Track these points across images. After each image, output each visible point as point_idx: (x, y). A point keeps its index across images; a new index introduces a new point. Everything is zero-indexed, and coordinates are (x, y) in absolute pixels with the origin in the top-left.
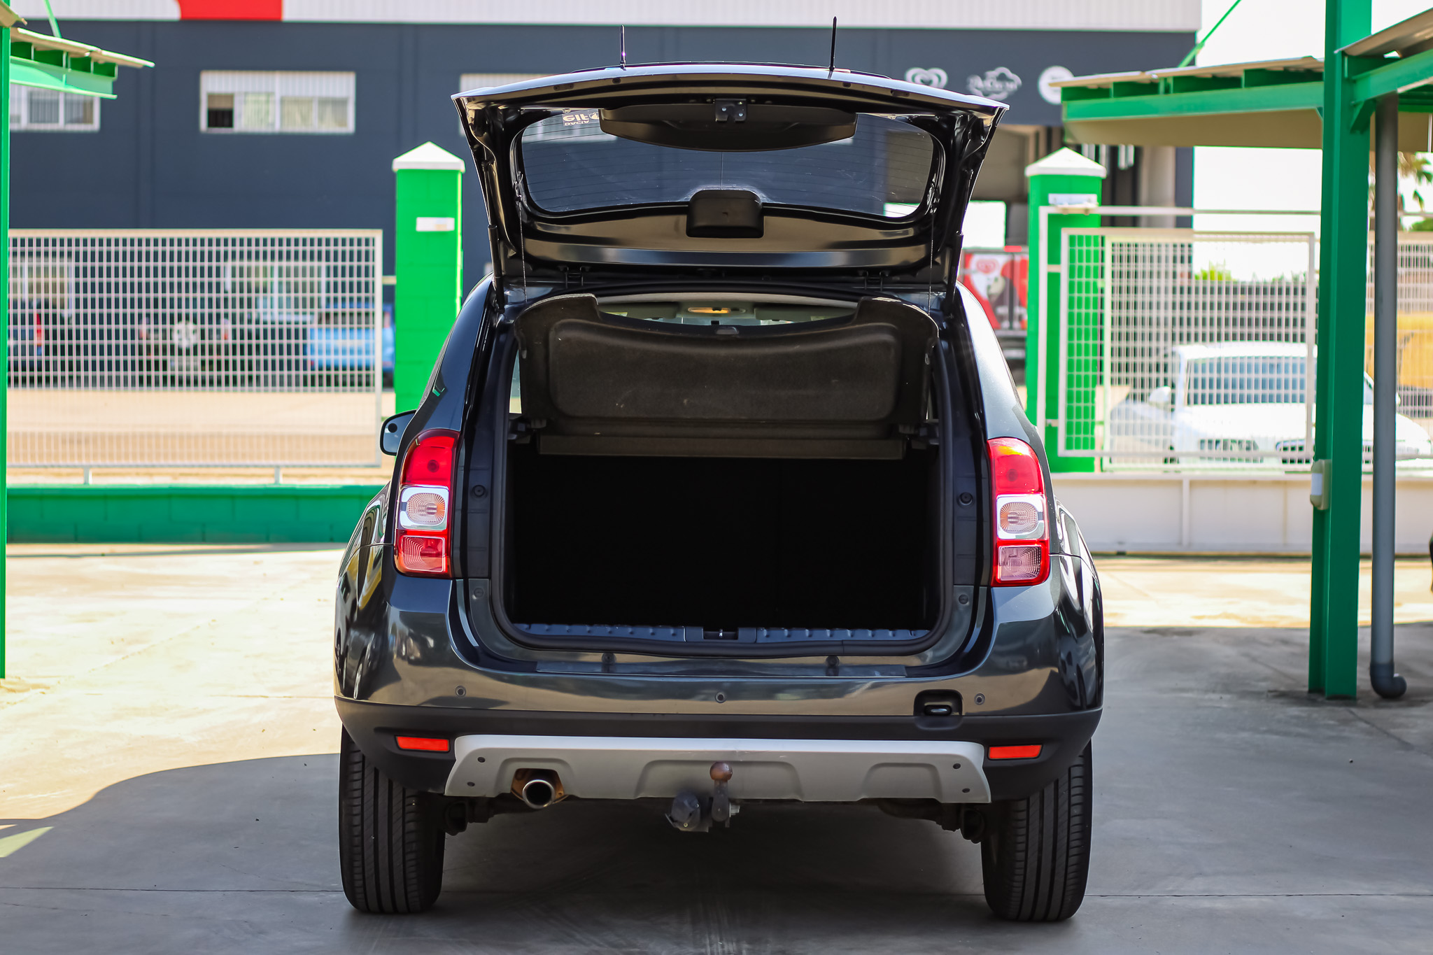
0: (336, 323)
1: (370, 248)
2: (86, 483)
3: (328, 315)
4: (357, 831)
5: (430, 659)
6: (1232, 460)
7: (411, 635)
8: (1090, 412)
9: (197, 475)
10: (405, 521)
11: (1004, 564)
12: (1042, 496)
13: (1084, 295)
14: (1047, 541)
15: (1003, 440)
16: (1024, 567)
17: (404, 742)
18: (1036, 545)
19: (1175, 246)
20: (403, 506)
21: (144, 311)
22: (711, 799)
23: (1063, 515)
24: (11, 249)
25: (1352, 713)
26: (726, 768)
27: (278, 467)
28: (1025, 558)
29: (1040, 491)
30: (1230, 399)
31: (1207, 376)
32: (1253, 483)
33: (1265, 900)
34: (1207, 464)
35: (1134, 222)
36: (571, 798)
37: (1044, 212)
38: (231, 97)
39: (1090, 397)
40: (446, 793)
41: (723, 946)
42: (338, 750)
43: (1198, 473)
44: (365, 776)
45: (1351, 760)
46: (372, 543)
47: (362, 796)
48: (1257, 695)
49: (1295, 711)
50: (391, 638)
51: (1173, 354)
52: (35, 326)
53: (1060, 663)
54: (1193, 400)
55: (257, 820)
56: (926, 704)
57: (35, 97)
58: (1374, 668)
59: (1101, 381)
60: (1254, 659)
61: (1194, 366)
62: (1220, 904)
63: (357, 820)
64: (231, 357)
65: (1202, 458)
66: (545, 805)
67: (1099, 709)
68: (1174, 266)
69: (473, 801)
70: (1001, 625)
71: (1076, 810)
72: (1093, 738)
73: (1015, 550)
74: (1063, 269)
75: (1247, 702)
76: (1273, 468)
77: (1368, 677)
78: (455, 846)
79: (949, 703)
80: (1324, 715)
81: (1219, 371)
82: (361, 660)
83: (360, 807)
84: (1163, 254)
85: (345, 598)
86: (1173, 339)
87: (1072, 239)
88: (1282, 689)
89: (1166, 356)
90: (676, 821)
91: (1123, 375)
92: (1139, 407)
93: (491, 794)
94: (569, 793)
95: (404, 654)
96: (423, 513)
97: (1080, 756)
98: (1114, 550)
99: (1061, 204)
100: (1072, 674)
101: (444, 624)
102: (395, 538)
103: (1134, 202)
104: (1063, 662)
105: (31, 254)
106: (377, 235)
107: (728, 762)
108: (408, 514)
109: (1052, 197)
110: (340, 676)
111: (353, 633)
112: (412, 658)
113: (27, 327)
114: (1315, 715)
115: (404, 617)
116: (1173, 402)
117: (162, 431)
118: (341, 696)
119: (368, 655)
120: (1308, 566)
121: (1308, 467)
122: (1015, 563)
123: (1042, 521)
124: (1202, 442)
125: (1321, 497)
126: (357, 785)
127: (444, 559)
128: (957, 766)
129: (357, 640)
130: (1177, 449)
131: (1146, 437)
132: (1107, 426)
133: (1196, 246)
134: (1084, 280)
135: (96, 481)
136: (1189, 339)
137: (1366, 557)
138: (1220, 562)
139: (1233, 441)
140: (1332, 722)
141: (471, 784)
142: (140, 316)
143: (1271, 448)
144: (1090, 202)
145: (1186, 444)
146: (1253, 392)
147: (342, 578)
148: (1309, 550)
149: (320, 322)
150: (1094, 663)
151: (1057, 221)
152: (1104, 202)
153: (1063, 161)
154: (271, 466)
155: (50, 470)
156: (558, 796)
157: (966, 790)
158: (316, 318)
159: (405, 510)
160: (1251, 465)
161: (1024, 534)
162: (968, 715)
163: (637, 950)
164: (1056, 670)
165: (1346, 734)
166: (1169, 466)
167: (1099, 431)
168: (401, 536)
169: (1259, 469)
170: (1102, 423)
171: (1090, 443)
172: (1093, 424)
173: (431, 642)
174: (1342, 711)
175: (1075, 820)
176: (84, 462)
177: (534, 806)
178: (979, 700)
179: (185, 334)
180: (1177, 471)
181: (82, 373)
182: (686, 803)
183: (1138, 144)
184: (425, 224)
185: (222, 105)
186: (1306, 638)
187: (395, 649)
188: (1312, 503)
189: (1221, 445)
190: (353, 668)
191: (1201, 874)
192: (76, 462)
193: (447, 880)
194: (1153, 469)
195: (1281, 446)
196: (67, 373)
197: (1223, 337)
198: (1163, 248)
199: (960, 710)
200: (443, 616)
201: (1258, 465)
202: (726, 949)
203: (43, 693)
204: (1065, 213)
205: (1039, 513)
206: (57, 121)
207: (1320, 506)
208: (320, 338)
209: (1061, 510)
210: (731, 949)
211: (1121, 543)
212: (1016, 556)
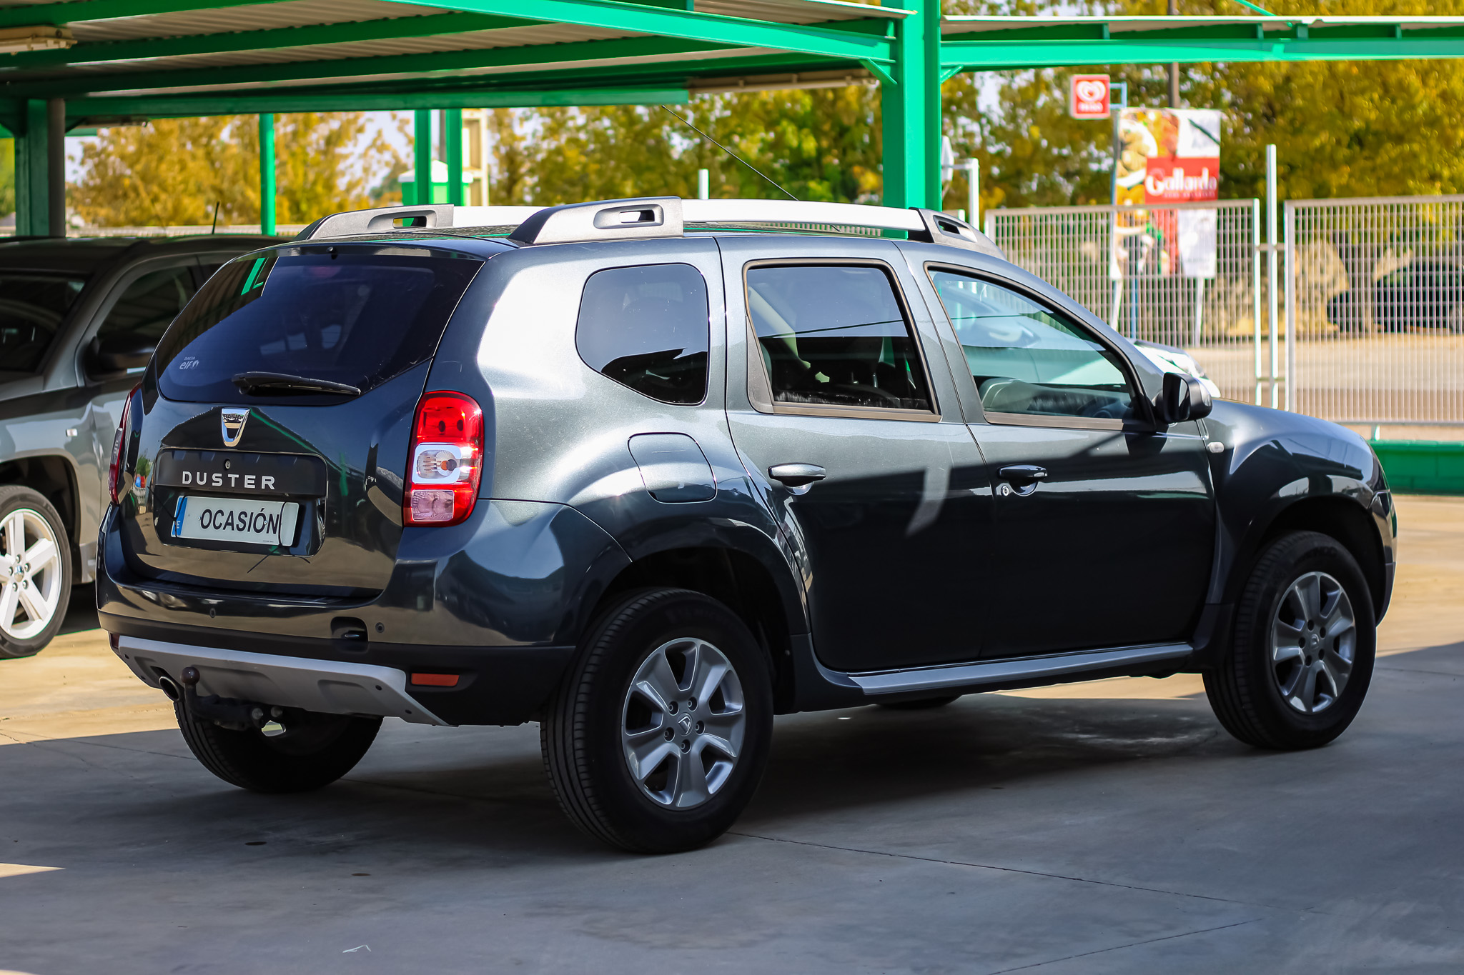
128: (378, 688)
157: (408, 712)
162: (372, 641)
178: (380, 629)
199: (367, 636)
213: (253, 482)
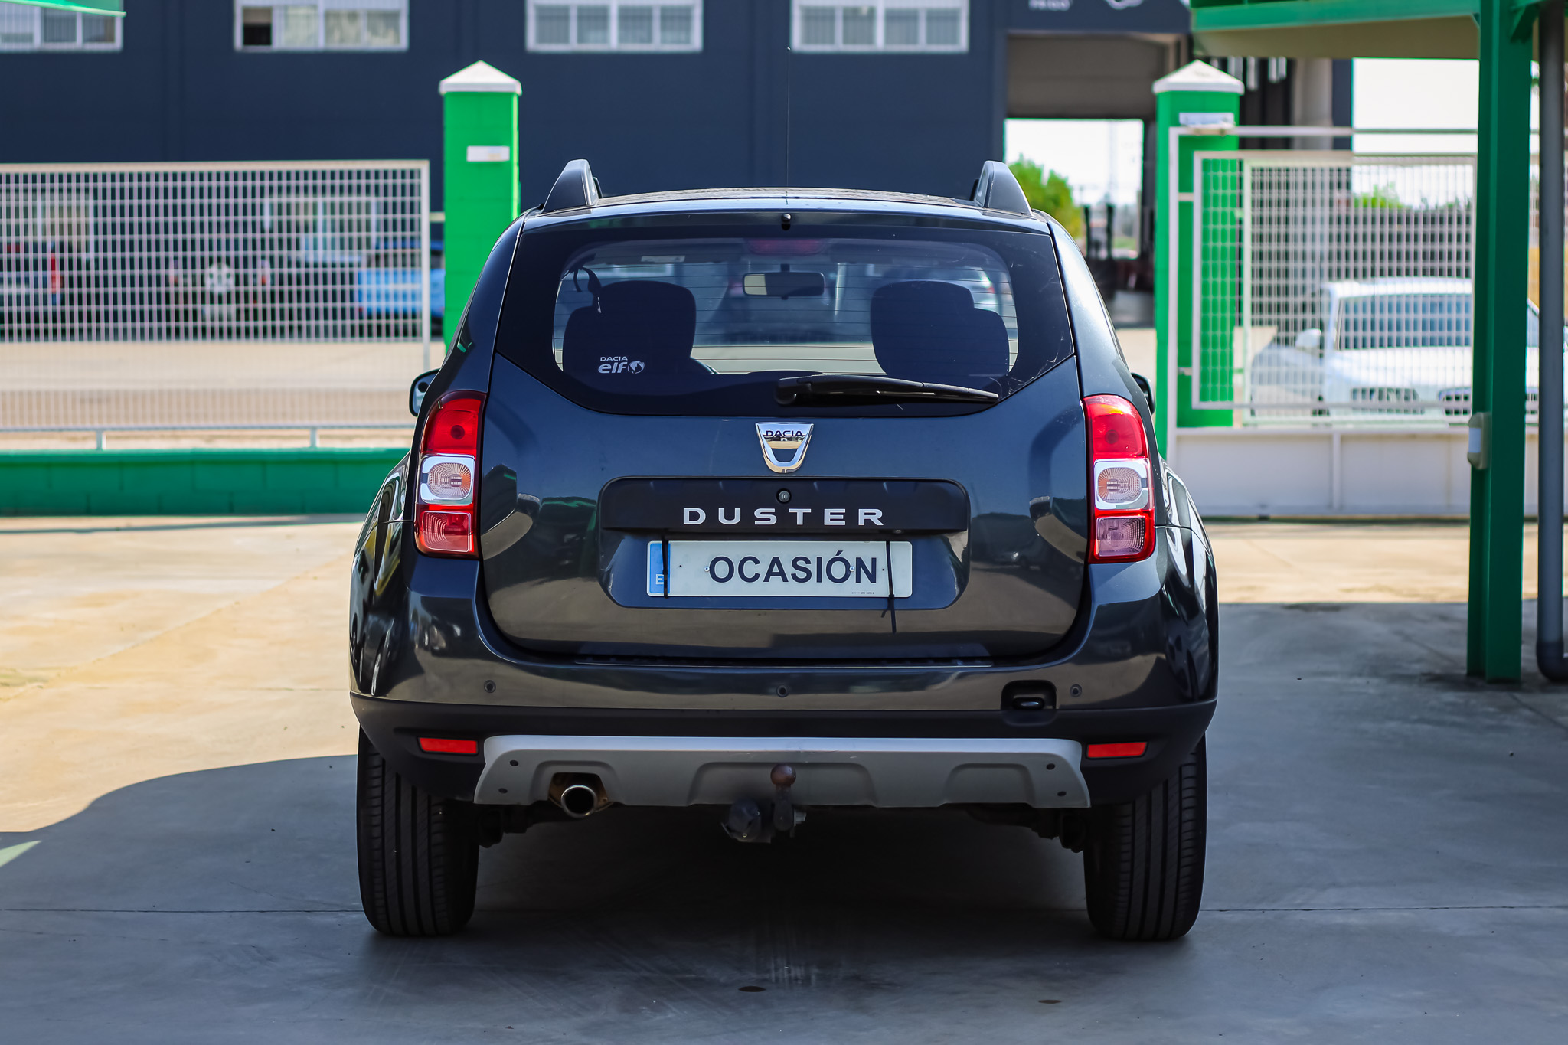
0: (386, 265)
1: (416, 181)
2: (99, 447)
3: (377, 257)
4: (377, 844)
5: (458, 649)
6: (1389, 411)
7: (434, 622)
8: (1227, 359)
9: (229, 437)
10: (426, 494)
11: (1104, 537)
12: (1146, 460)
13: (1220, 227)
14: (1152, 511)
15: (1101, 397)
16: (1127, 541)
17: (425, 744)
18: (1139, 516)
19: (1331, 170)
20: (424, 478)
21: (171, 254)
22: (773, 805)
23: (1171, 480)
24: (4, 186)
25: (1515, 699)
26: (789, 770)
27: (314, 429)
28: (1126, 531)
29: (1143, 454)
30: (1386, 342)
31: (1360, 316)
32: (1412, 437)
33: (1406, 914)
34: (1361, 417)
35: (1286, 143)
36: (617, 805)
37: (1174, 134)
38: (268, 11)
39: (1227, 343)
40: (476, 801)
41: (789, 971)
42: (355, 751)
43: (1350, 427)
44: (386, 781)
45: (1511, 752)
46: (390, 519)
47: (383, 805)
48: (1408, 678)
49: (1450, 697)
50: (412, 625)
51: (1321, 292)
52: (49, 273)
53: (1168, 649)
54: (1346, 344)
55: (273, 830)
56: (1015, 697)
57: (49, 14)
58: (1541, 647)
59: (1240, 322)
60: (1408, 638)
61: (1347, 305)
62: (1354, 920)
63: (377, 832)
64: (269, 306)
65: (1355, 409)
66: (587, 814)
67: (1213, 700)
68: (1331, 193)
69: (509, 809)
70: (1100, 607)
71: (1188, 815)
72: (1207, 732)
73: (1115, 521)
74: (1196, 197)
75: (1396, 688)
76: (1435, 420)
77: (1533, 657)
78: (489, 859)
79: (1041, 696)
80: (1482, 701)
81: (1373, 311)
82: (380, 650)
83: (380, 817)
84: (1318, 179)
85: (363, 579)
86: (1321, 275)
87: (1206, 164)
88: (1438, 671)
89: (1313, 295)
90: (734, 831)
91: (1265, 316)
92: (1285, 353)
93: (525, 801)
94: (615, 800)
95: (426, 643)
96: (447, 485)
97: (1192, 754)
98: (1255, 514)
99: (1194, 123)
100: (1182, 662)
101: (471, 610)
102: (416, 513)
103: (1287, 121)
104: (1171, 648)
105: (43, 191)
106: (424, 167)
107: (790, 764)
108: (429, 487)
109: (1183, 117)
110: (356, 668)
111: (372, 619)
112: (437, 648)
113: (40, 273)
114: (1473, 702)
115: (426, 603)
116: (1321, 346)
117: (193, 387)
118: (358, 692)
119: (387, 645)
120: (1465, 532)
121: (1466, 419)
122: (1115, 537)
123: (1146, 489)
124: (1355, 392)
125: (1479, 455)
126: (377, 792)
127: (470, 538)
128: (1051, 767)
129: (376, 626)
130: (1327, 400)
131: (1292, 386)
132: (1248, 374)
133: (1356, 170)
134: (1220, 209)
135: (111, 446)
136: (1339, 275)
137: (1531, 520)
138: (1375, 527)
139: (1390, 390)
140: (1492, 710)
141: (504, 791)
142: (167, 260)
143: (1432, 397)
144: (1226, 122)
145: (1337, 395)
146: (1412, 334)
147: (358, 556)
148: (1467, 515)
149: (369, 265)
150: (1207, 647)
151: (1189, 144)
152: (1243, 121)
153: (1197, 75)
154: (306, 427)
155: (66, 434)
156: (602, 803)
157: (1062, 794)
158: (364, 261)
159: (426, 482)
160: (1410, 417)
161: (1126, 503)
162: (1063, 708)
163: (693, 976)
164: (1163, 656)
165: (1507, 723)
166: (1319, 419)
167: (1237, 380)
168: (423, 511)
169: (1419, 422)
170: (1241, 371)
171: (1228, 394)
172: (1231, 373)
173: (458, 631)
174: (1504, 697)
175: (1187, 826)
176: (97, 425)
177: (574, 815)
178: (1075, 692)
179: (220, 280)
180: (1328, 425)
181: (103, 325)
182: (744, 810)
183: (1291, 55)
184: (477, 154)
185: (260, 20)
186: (1465, 613)
187: (416, 638)
188: (1470, 461)
189: (1376, 395)
190: (371, 659)
191: (1334, 885)
192: (88, 425)
193: (482, 898)
194: (1299, 423)
195: (1444, 395)
196: (85, 325)
197: (1378, 272)
198: (1318, 173)
199: (1054, 703)
200: (469, 602)
201: (1419, 417)
202: (793, 974)
203: (41, 687)
204: (1198, 135)
205: (1142, 479)
206: (73, 39)
207: (1478, 464)
208: (369, 282)
209: (1168, 474)
210: (799, 975)
211: (1263, 506)
212: (1116, 529)
213: (842, 517)
